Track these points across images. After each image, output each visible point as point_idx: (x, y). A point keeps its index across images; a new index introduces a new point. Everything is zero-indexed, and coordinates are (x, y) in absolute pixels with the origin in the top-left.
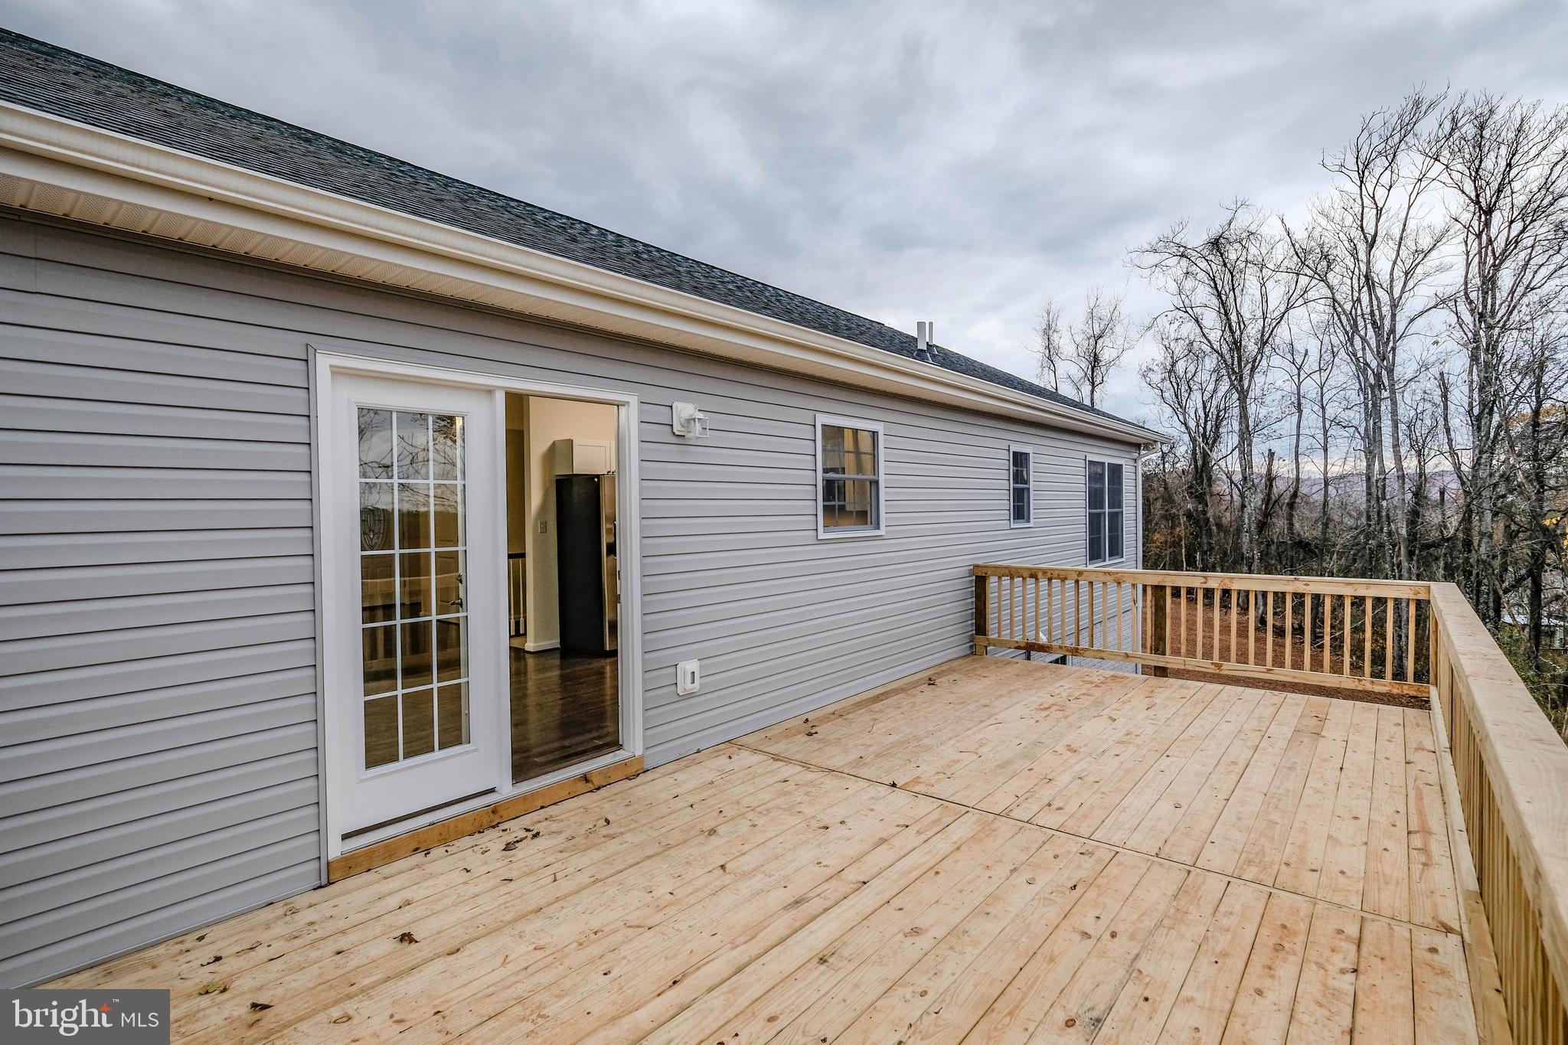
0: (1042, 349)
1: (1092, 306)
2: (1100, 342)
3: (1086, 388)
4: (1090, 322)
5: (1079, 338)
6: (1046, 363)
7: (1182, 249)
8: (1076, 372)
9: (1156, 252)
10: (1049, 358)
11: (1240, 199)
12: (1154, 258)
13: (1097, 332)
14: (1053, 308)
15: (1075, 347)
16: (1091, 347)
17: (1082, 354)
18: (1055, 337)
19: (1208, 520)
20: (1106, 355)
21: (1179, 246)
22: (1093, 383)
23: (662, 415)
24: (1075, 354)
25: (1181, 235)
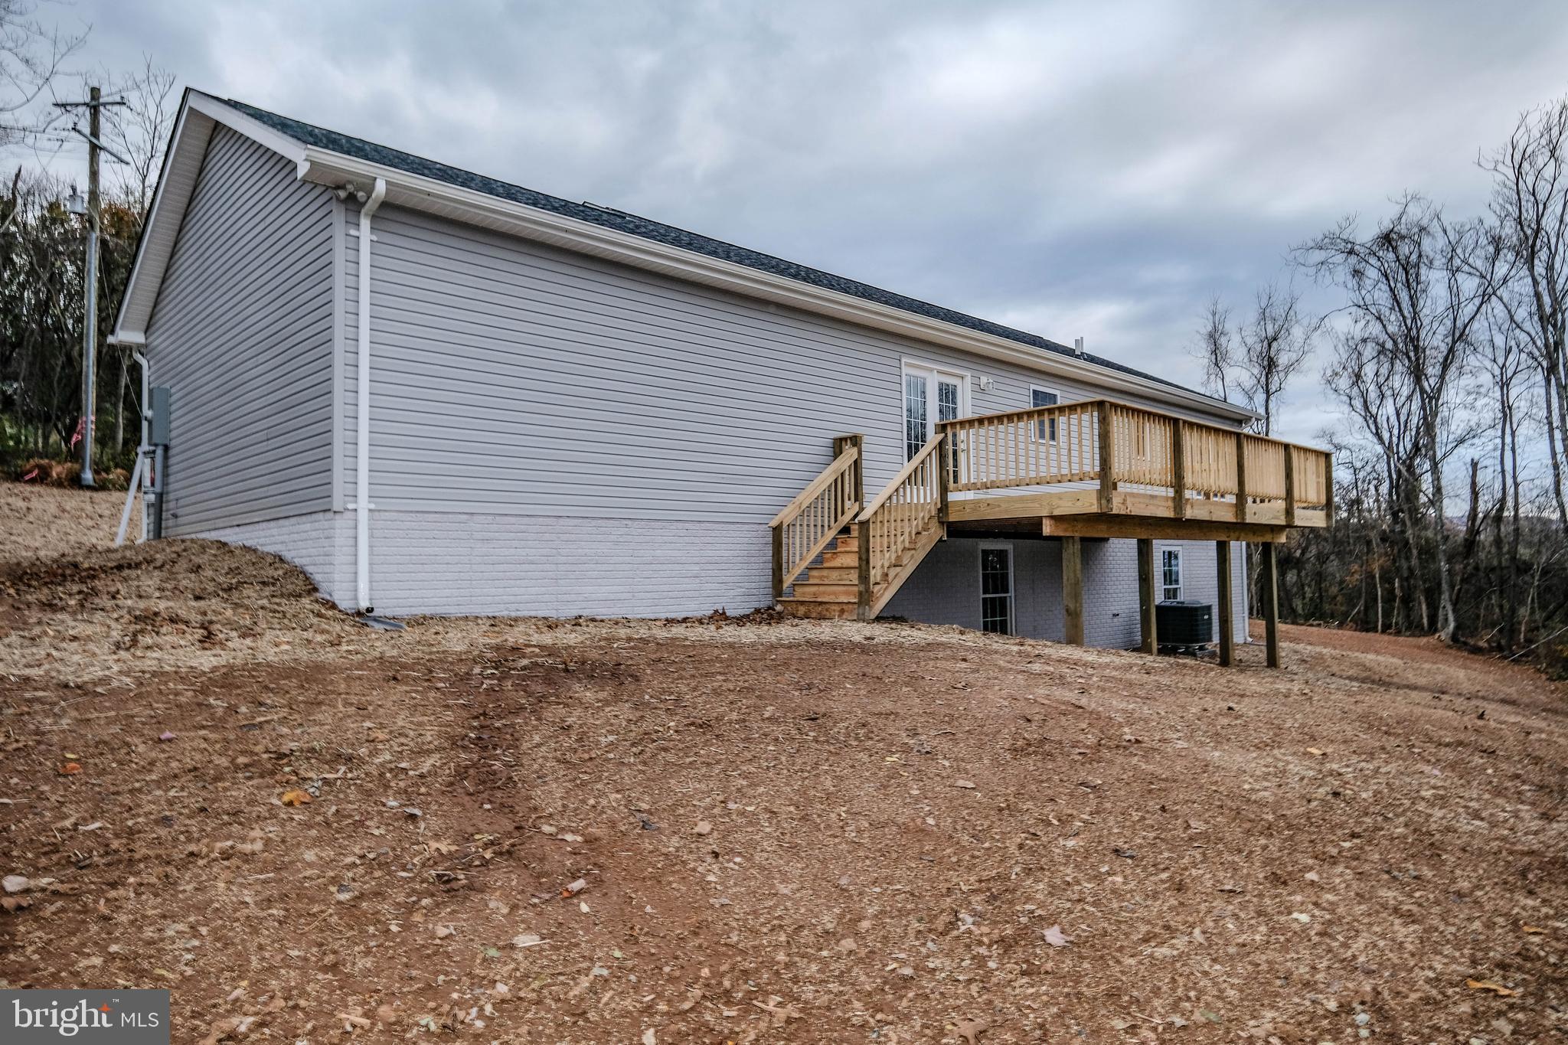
0: (1208, 355)
1: (1263, 305)
2: (1275, 345)
3: (1260, 397)
4: (1262, 323)
5: (1250, 341)
6: (1213, 369)
7: (1349, 246)
8: (1248, 381)
9: (1321, 248)
10: (1216, 364)
11: (1410, 192)
12: (1318, 256)
13: (1270, 332)
14: (1220, 308)
15: (1245, 350)
16: (1265, 351)
17: (1255, 359)
18: (1223, 341)
19: (1407, 542)
20: (1283, 360)
21: (1347, 242)
22: (1267, 392)
23: (976, 381)
24: (1246, 360)
25: (1348, 230)
